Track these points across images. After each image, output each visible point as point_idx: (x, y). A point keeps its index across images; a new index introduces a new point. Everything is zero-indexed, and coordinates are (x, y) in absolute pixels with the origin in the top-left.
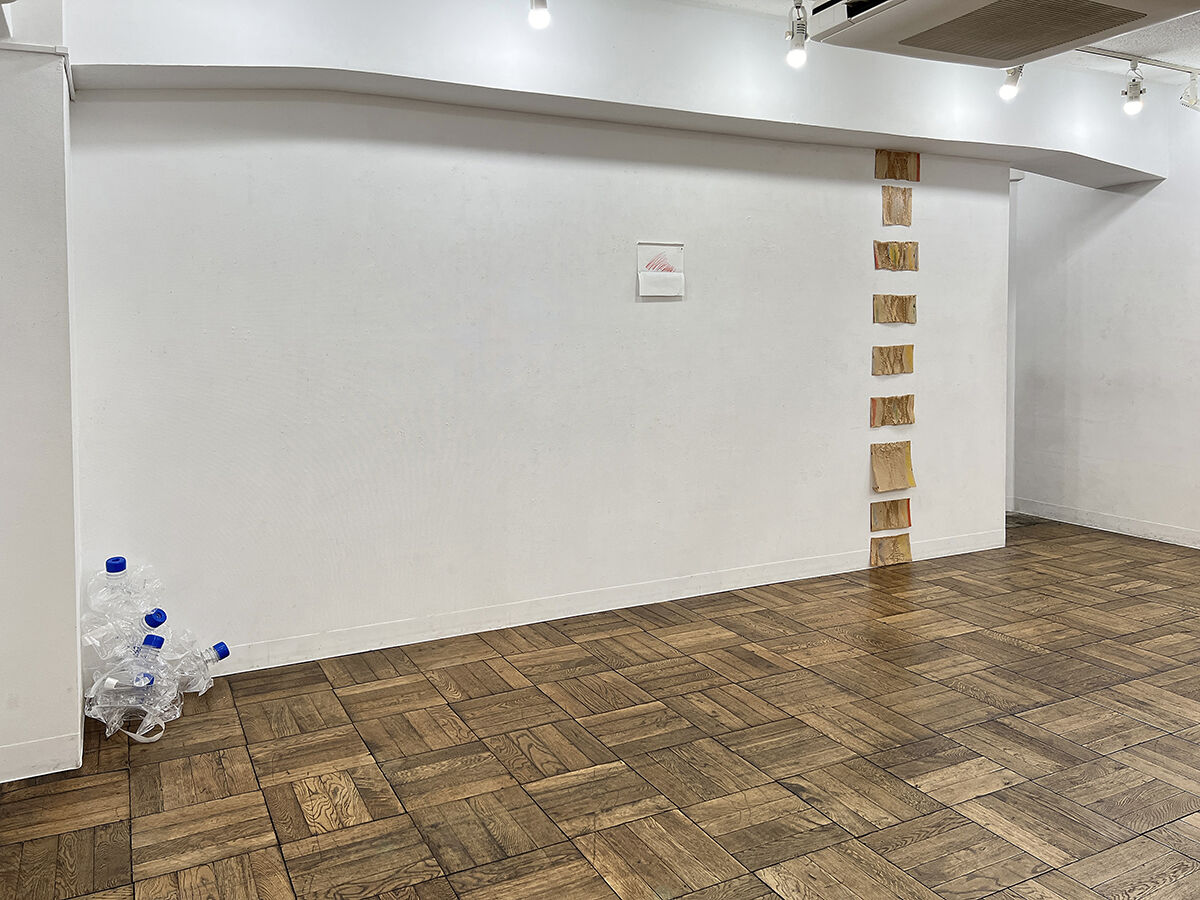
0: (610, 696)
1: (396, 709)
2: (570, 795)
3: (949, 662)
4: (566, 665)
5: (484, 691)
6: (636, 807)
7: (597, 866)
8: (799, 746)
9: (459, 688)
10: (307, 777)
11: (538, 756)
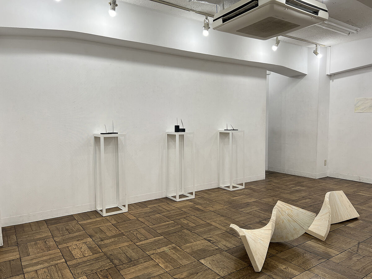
0: (159, 220)
1: (97, 226)
2: (149, 245)
3: (250, 208)
4: (146, 213)
5: (123, 221)
6: (167, 247)
7: (157, 261)
8: (210, 230)
9: (115, 220)
10: (73, 245)
11: (139, 236)
